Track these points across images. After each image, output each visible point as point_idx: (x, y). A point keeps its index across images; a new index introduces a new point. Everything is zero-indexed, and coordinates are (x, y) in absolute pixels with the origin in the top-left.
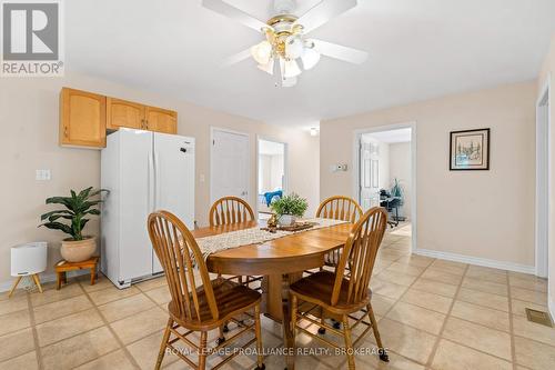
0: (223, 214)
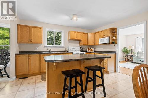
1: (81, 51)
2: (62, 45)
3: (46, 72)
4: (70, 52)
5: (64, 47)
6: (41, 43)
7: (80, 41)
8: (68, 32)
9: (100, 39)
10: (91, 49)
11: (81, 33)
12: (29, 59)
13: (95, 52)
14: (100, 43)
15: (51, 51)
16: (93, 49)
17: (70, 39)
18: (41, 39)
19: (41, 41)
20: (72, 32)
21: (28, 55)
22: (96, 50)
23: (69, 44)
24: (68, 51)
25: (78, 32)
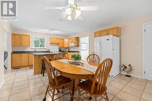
0: (91, 59)
1: (59, 51)
2: (45, 47)
3: (33, 65)
4: (51, 52)
6: (29, 46)
7: (59, 44)
8: (50, 38)
9: (70, 43)
10: (67, 50)
11: (59, 39)
12: (21, 56)
13: (69, 51)
14: (70, 46)
16: (68, 50)
17: (50, 43)
18: (29, 43)
19: (29, 44)
20: (52, 38)
21: (20, 54)
22: (70, 50)
23: (51, 46)
24: (49, 51)
25: (57, 39)
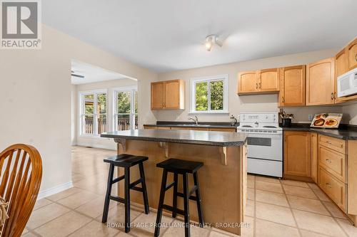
5: (228, 114)
7: (278, 93)
10: (328, 118)
15: (199, 123)
16: (337, 119)
23: (243, 104)
